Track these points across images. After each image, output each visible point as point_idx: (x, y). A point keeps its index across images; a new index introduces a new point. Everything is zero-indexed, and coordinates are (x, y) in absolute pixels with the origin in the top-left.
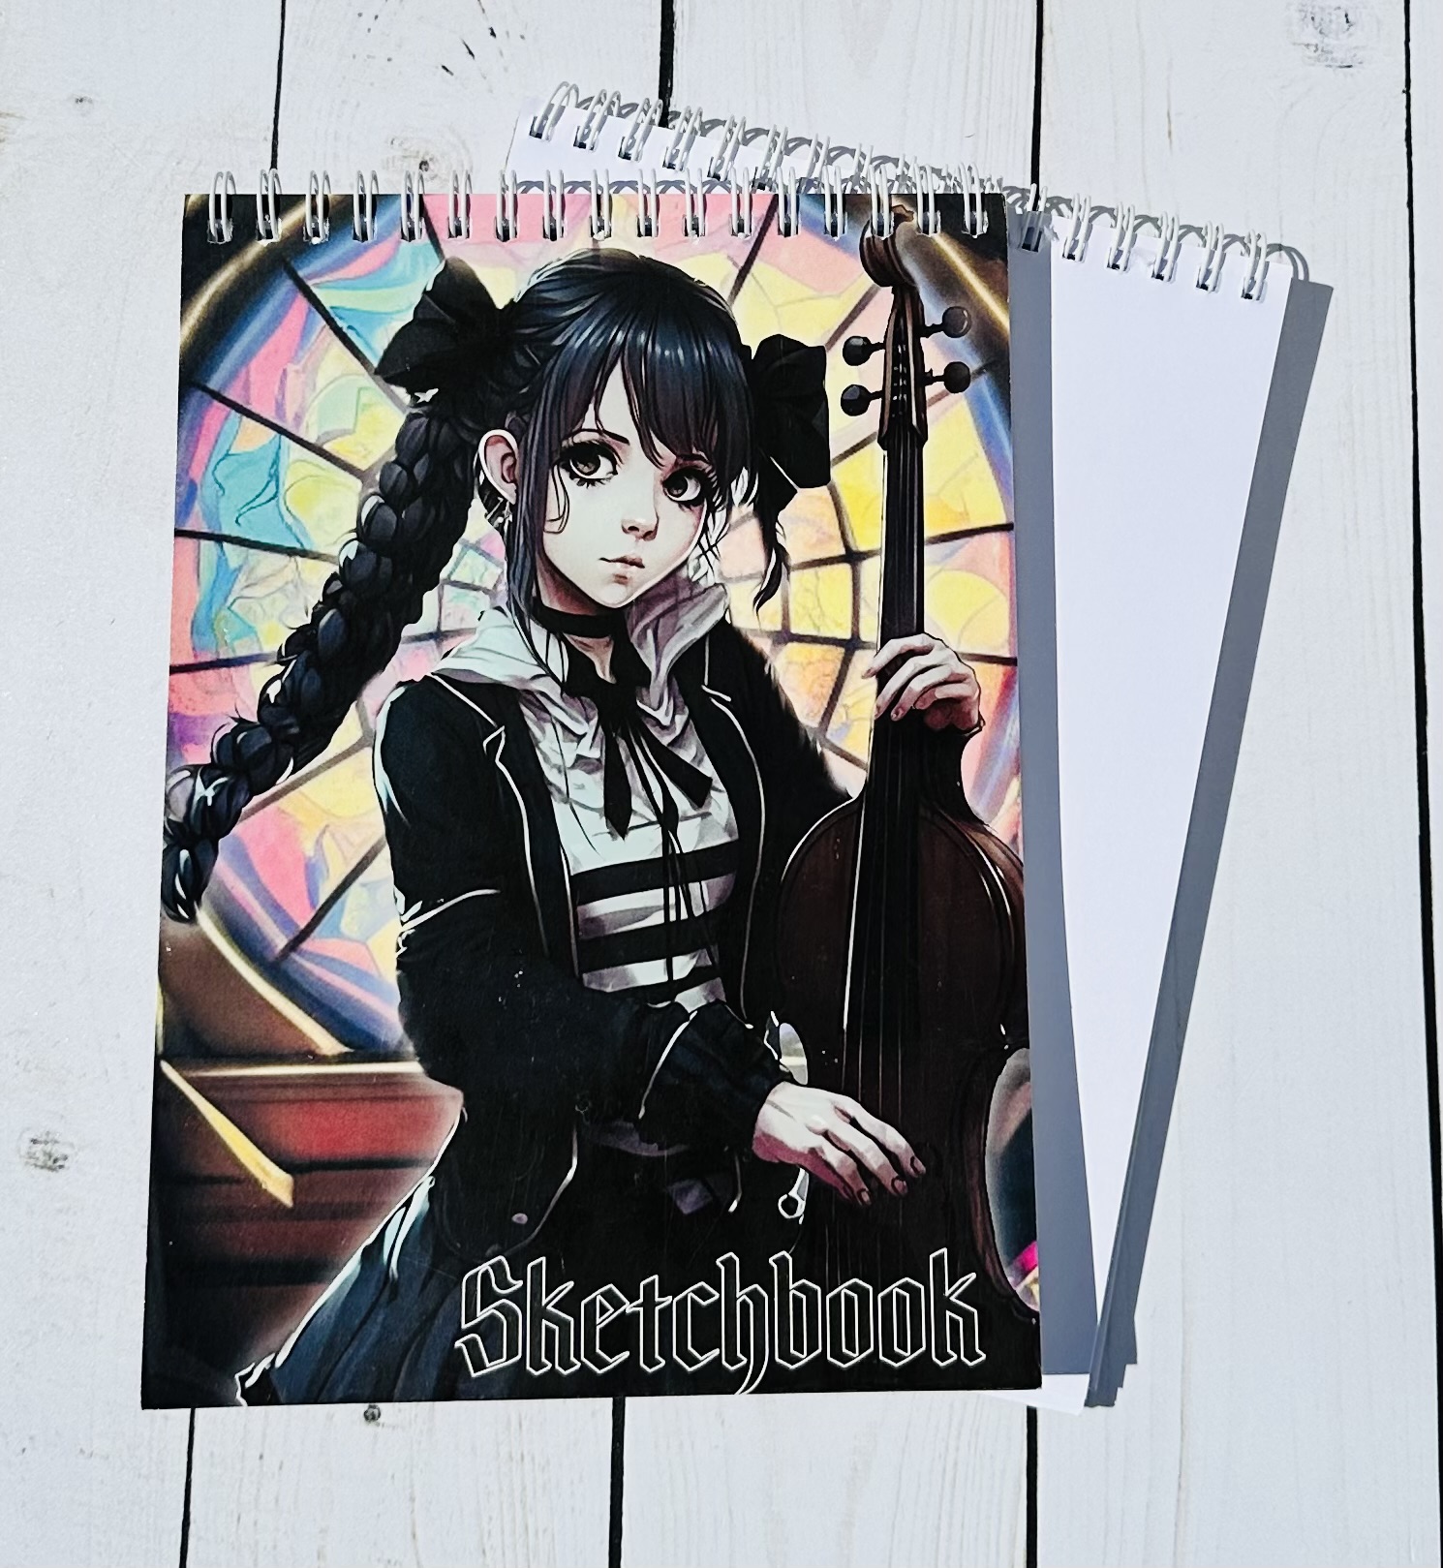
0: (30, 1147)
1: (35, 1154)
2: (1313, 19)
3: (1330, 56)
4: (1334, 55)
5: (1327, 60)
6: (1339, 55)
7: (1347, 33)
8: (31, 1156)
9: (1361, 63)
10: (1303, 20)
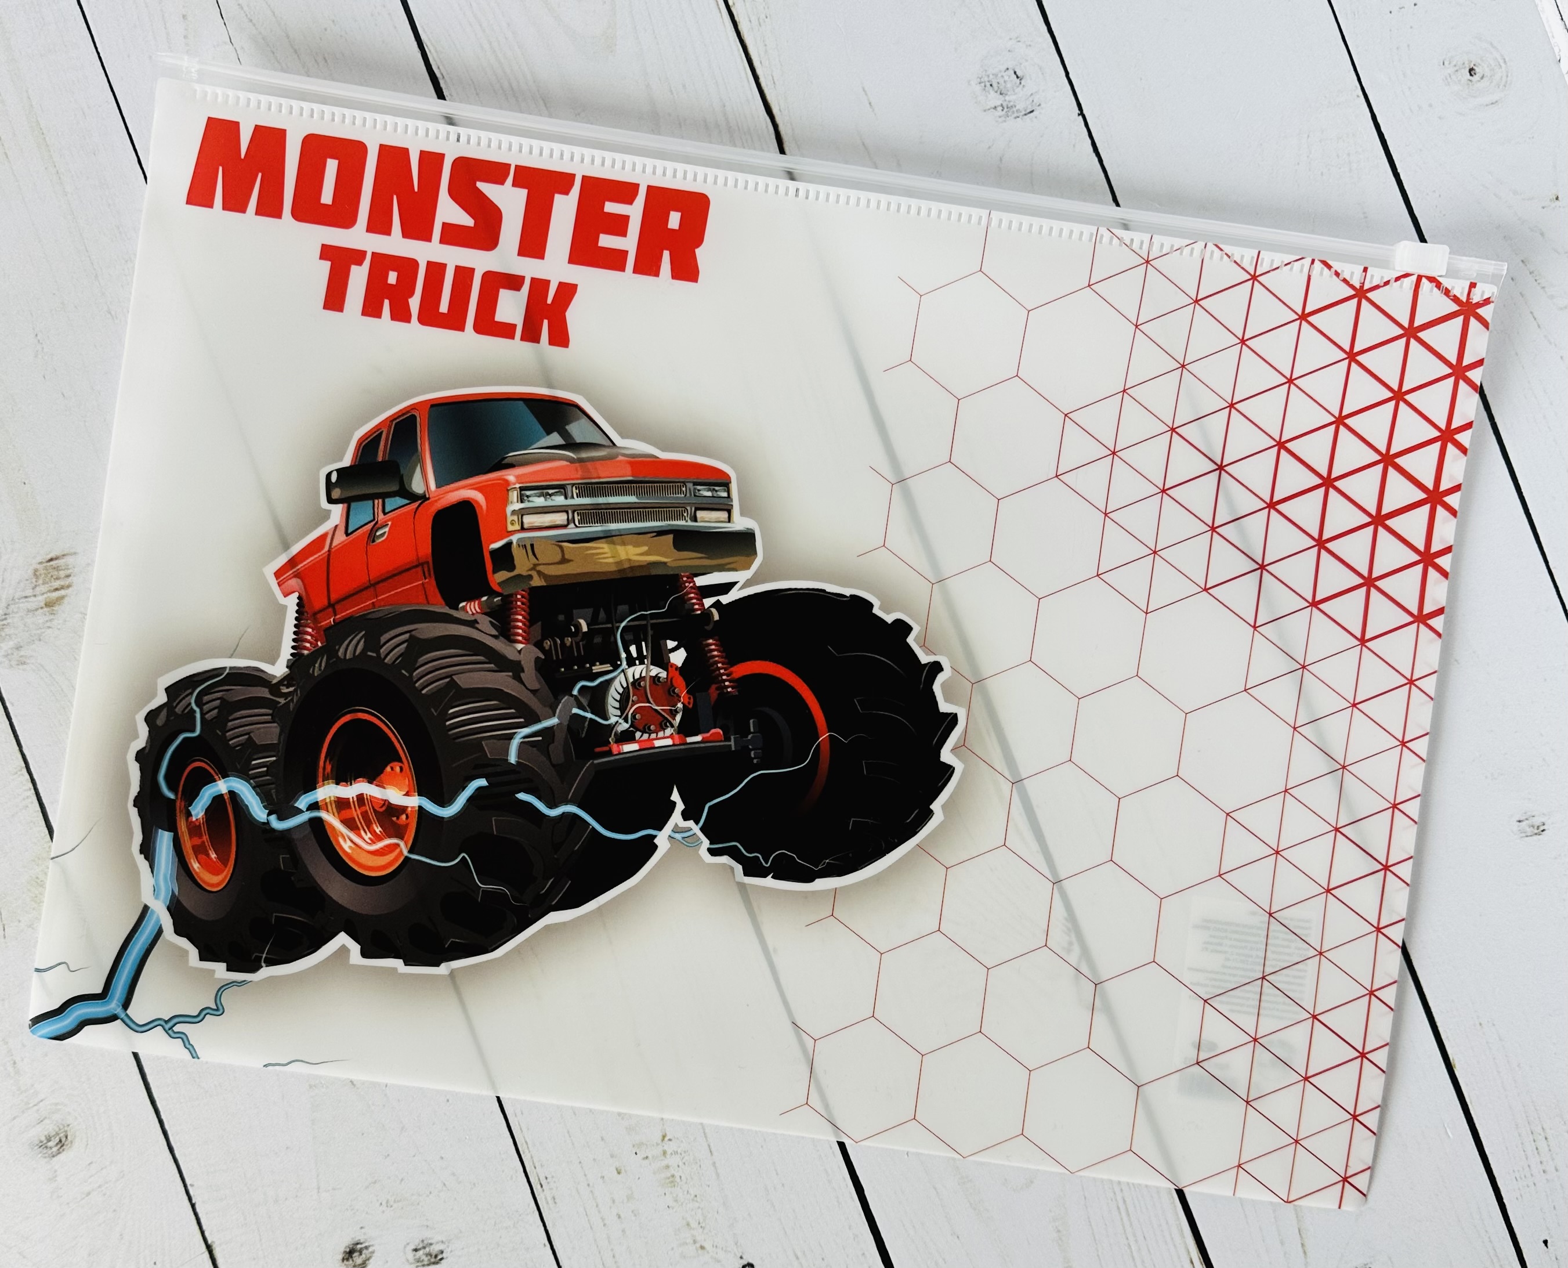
0: (415, 1256)
1: (420, 1258)
2: (991, 85)
3: (1015, 109)
4: (1017, 107)
5: (1013, 112)
6: (1020, 106)
7: (1021, 86)
8: (419, 1260)
9: (1039, 105)
10: (984, 89)
